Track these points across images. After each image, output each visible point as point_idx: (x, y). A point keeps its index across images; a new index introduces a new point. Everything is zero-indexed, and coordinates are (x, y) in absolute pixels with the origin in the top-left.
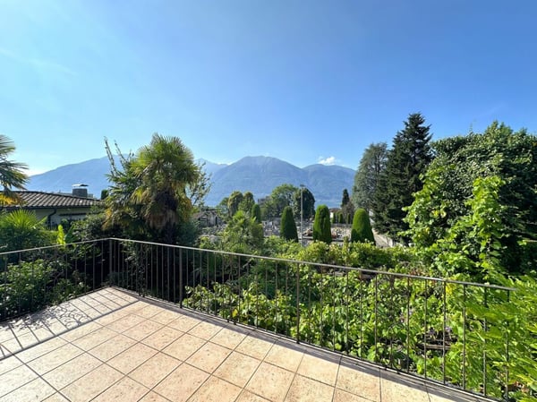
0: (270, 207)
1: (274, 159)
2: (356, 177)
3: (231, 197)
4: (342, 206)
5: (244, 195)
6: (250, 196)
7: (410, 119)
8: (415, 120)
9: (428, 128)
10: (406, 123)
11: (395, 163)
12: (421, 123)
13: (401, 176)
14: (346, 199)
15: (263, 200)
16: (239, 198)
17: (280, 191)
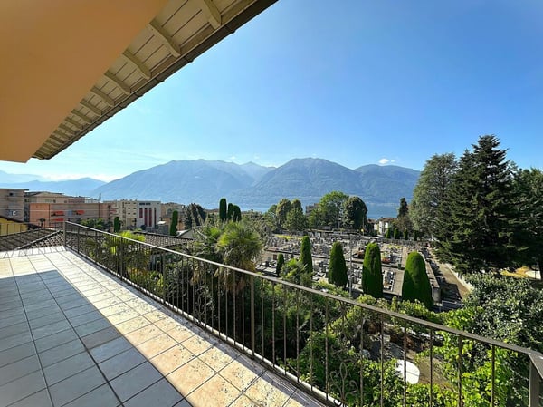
0: (318, 215)
1: (323, 160)
2: (416, 191)
3: (278, 205)
4: (399, 216)
5: (292, 203)
6: (298, 204)
7: (480, 142)
8: (487, 143)
9: (504, 152)
10: (475, 147)
11: (462, 190)
12: (495, 145)
13: (468, 205)
14: (404, 209)
15: (311, 207)
16: (287, 206)
17: (329, 198)
